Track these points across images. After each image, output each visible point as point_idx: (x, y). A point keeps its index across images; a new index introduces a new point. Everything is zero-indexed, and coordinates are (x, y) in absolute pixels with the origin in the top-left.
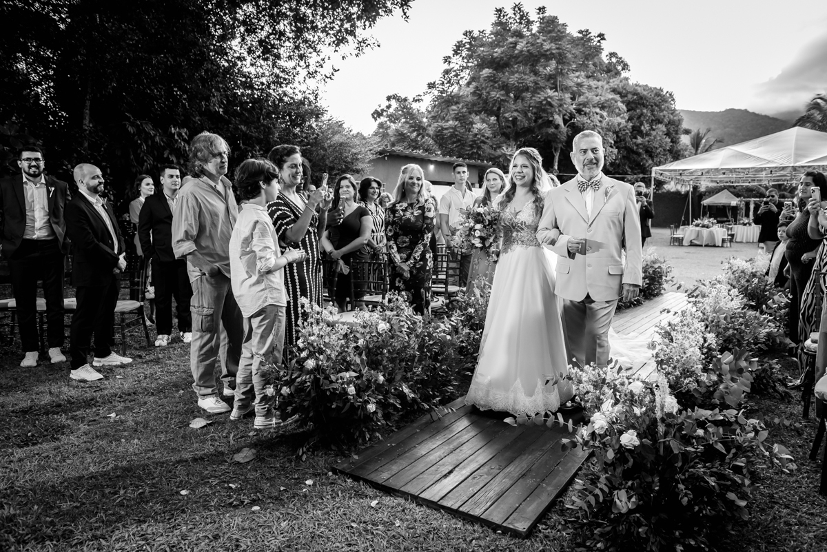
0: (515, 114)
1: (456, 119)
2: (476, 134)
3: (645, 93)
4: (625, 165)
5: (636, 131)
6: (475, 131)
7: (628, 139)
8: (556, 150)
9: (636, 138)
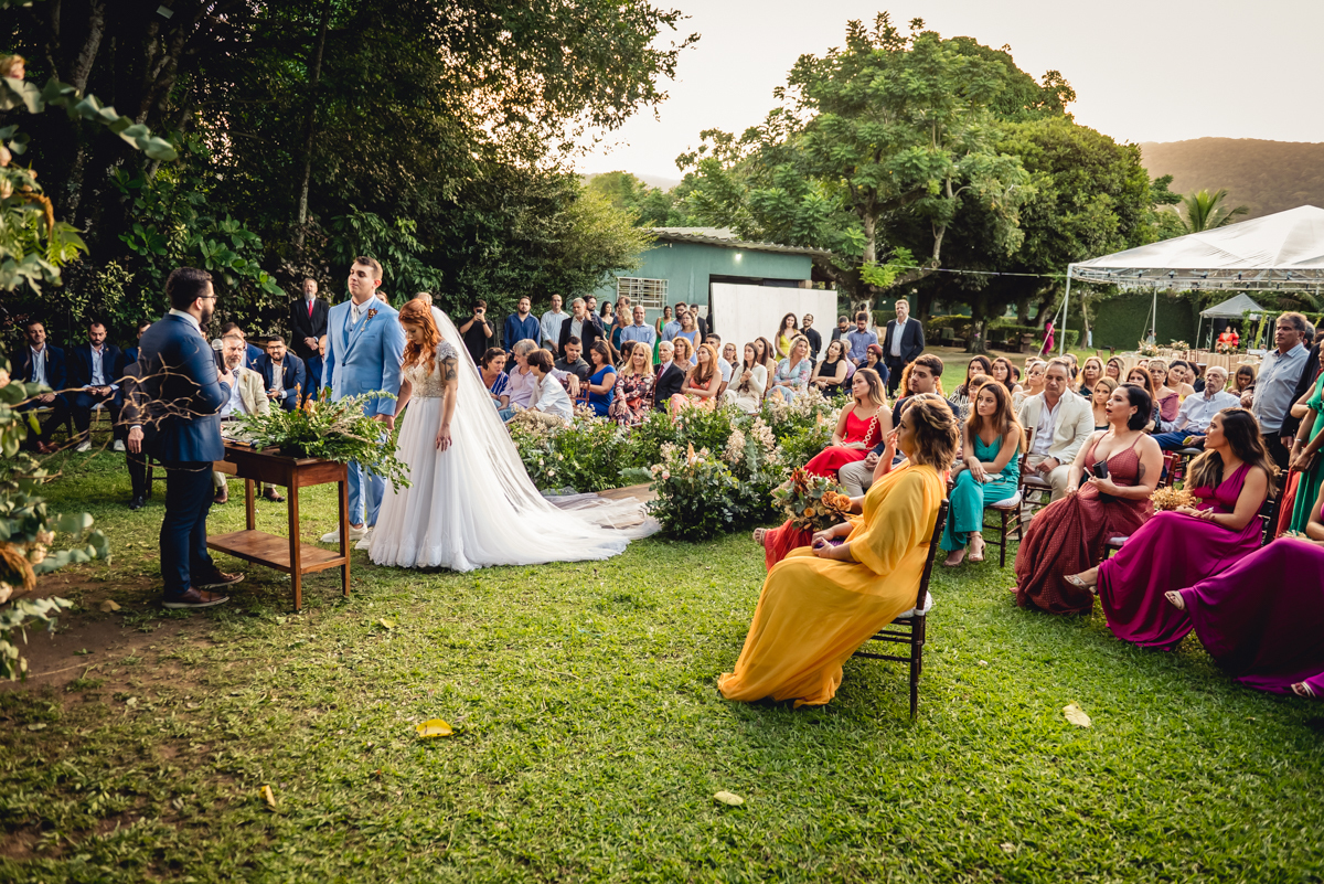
0: (867, 180)
1: (783, 185)
2: (808, 209)
3: (1084, 144)
4: (1044, 254)
5: (1065, 203)
6: (806, 204)
7: (1051, 216)
8: (938, 231)
9: (1065, 214)
